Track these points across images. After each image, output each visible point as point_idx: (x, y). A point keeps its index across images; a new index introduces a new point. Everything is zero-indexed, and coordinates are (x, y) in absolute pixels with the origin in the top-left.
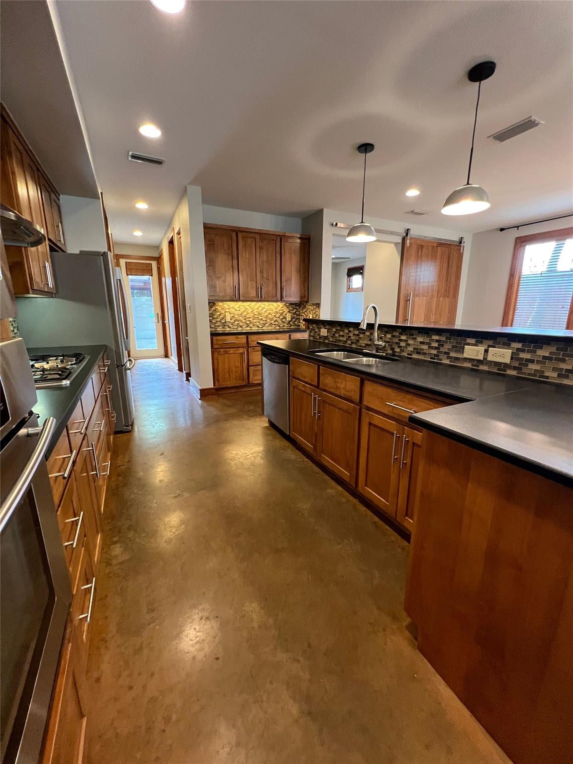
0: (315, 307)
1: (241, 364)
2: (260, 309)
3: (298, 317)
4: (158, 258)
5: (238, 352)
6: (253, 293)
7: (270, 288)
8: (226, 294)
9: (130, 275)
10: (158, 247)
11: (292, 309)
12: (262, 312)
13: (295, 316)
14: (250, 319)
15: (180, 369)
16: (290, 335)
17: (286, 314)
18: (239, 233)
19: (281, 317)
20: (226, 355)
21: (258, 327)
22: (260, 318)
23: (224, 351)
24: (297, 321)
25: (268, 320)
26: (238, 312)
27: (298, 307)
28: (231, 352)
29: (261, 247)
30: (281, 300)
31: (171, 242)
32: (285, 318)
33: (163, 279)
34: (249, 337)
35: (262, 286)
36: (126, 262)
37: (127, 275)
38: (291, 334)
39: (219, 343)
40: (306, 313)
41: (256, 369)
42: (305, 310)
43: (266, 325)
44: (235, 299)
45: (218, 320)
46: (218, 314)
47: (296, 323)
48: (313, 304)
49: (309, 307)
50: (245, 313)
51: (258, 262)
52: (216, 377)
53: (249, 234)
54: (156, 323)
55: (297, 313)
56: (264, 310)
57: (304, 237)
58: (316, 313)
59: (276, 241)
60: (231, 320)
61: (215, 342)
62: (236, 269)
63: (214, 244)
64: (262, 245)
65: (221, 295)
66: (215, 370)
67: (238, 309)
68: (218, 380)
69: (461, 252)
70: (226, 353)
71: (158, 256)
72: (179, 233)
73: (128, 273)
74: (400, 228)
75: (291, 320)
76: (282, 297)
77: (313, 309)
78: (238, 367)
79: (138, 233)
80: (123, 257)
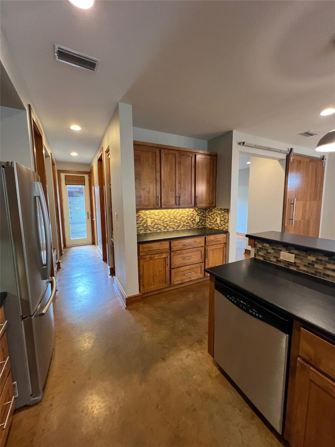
0: (223, 212)
1: (164, 268)
2: (175, 213)
3: (205, 219)
4: (89, 172)
5: (161, 257)
6: (173, 202)
7: (187, 197)
8: (150, 203)
9: (68, 185)
10: (90, 165)
11: (200, 212)
12: (177, 216)
13: (202, 218)
14: (167, 223)
15: (105, 260)
16: (205, 238)
17: (196, 217)
18: (162, 150)
19: (192, 219)
20: (151, 261)
21: (173, 228)
22: (175, 221)
23: (149, 258)
24: (204, 222)
25: (182, 223)
26: (157, 217)
27: (204, 211)
28: (156, 258)
29: (180, 162)
30: (195, 206)
31: (100, 160)
32: (194, 220)
33: (93, 187)
34: (172, 242)
35: (180, 195)
36: (65, 175)
37: (66, 185)
38: (207, 237)
39: (145, 250)
40: (212, 216)
41: (177, 271)
42: (211, 213)
43: (180, 226)
44: (158, 208)
45: (141, 225)
46: (141, 219)
47: (203, 223)
48: (221, 209)
49: (216, 211)
50: (163, 218)
51: (177, 175)
52: (141, 283)
53: (170, 151)
54: (86, 219)
55: (204, 215)
56: (179, 214)
57: (212, 154)
58: (224, 217)
59: (191, 157)
60: (152, 224)
61: (141, 250)
62: (159, 181)
63: (140, 159)
64: (180, 161)
65: (146, 204)
66: (141, 276)
67: (158, 214)
68: (143, 285)
69: (324, 166)
70: (151, 259)
71: (89, 171)
72: (107, 151)
73: (67, 184)
74: (285, 147)
75: (200, 221)
76: (195, 204)
77: (220, 213)
78: (162, 270)
79: (74, 154)
80: (64, 171)
